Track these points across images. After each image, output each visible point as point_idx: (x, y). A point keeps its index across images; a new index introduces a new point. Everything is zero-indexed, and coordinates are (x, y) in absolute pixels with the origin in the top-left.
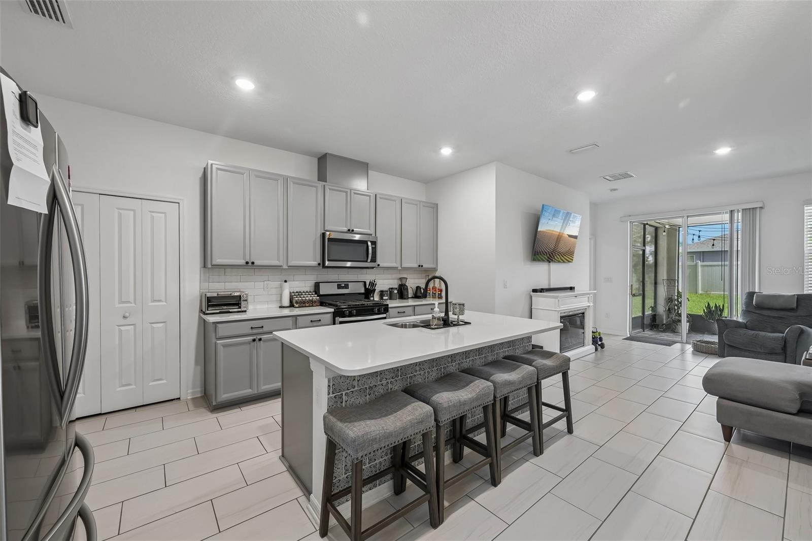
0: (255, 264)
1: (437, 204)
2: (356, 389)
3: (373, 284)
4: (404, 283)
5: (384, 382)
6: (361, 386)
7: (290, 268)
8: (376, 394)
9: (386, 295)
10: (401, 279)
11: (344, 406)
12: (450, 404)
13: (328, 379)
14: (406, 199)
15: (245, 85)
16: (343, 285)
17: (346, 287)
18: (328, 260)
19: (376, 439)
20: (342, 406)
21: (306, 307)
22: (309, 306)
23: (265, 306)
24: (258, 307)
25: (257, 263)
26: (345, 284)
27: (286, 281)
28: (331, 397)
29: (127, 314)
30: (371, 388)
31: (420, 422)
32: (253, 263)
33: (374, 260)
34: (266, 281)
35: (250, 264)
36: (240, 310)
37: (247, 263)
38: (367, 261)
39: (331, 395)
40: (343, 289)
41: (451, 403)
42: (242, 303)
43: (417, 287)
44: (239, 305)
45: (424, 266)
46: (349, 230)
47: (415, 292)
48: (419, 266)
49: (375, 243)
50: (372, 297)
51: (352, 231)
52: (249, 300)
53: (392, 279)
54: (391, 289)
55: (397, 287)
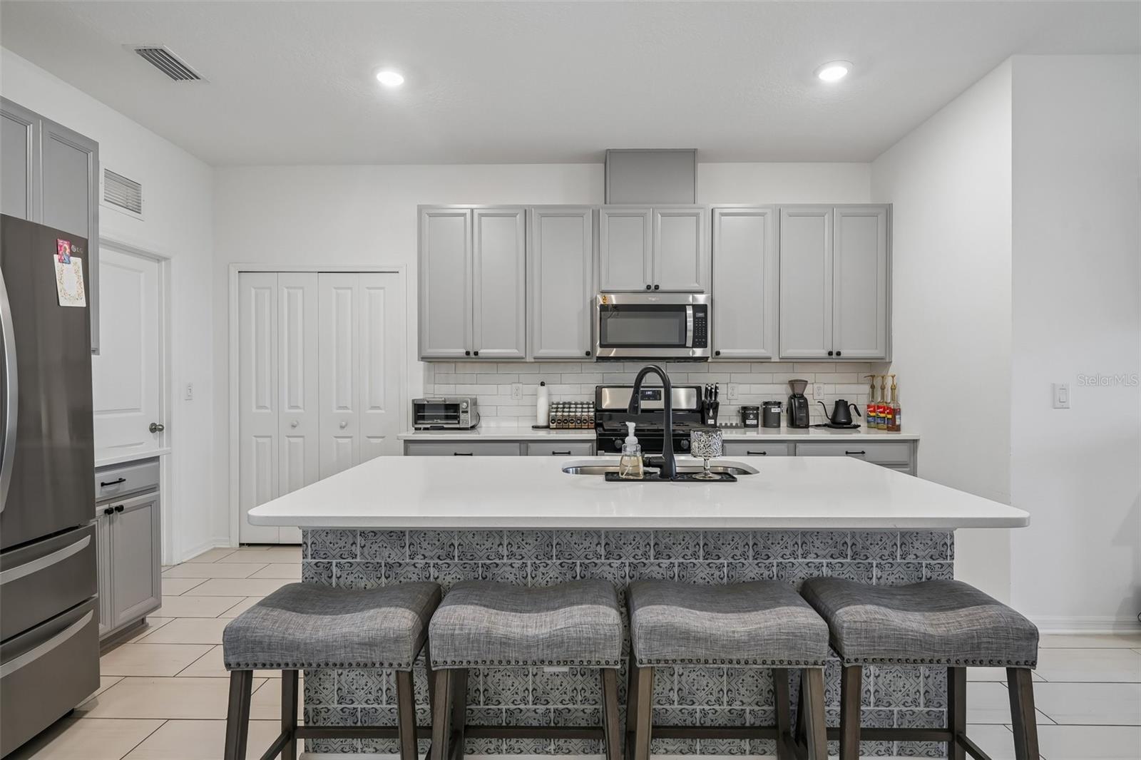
0: (479, 355)
1: (890, 206)
2: (358, 560)
3: (713, 392)
4: (798, 391)
5: (420, 561)
6: (368, 556)
7: (536, 360)
8: (402, 579)
9: (751, 416)
10: (792, 383)
11: (334, 584)
12: (457, 632)
13: (304, 531)
14: (788, 206)
15: (390, 79)
16: (649, 393)
17: (657, 396)
18: (602, 346)
19: (261, 643)
20: (331, 584)
21: (569, 428)
22: (575, 428)
23: (515, 424)
24: (504, 424)
25: (482, 352)
26: (653, 391)
27: (543, 384)
28: (309, 564)
29: (344, 424)
30: (389, 566)
31: (365, 644)
32: (476, 353)
33: (700, 341)
34: (515, 383)
35: (472, 355)
36: (457, 426)
37: (468, 353)
38: (684, 346)
39: (309, 560)
40: (649, 399)
41: (461, 629)
42: (462, 416)
43: (836, 402)
44: (456, 418)
45: (845, 353)
46: (649, 287)
47: (830, 415)
48: (830, 354)
49: (703, 308)
50: (711, 418)
51: (655, 288)
52: (482, 411)
53: (773, 383)
54: (766, 403)
55: (785, 401)
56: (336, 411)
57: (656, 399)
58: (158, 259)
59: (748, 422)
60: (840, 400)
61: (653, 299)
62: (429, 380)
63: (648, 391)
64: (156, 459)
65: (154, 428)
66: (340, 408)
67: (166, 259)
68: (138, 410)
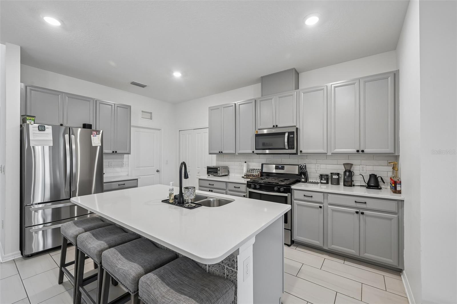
1: (398, 71)
4: (349, 168)
7: (239, 154)
9: (323, 179)
16: (281, 167)
17: (283, 168)
18: (256, 149)
23: (239, 175)
24: (236, 175)
27: (245, 162)
33: (292, 147)
36: (217, 175)
37: (220, 152)
38: (284, 149)
40: (280, 169)
42: (218, 172)
43: (370, 175)
44: (217, 172)
45: (366, 151)
46: (274, 126)
47: (367, 181)
48: (358, 151)
49: (292, 133)
50: (303, 178)
51: (276, 126)
52: (230, 171)
53: (337, 164)
54: (331, 173)
55: (342, 172)
56: (197, 168)
57: (282, 169)
58: (159, 130)
59: (322, 181)
60: (372, 174)
61: (273, 131)
62: (217, 160)
63: (280, 166)
64: (137, 179)
65: (158, 171)
66: (198, 167)
67: (161, 129)
68: (153, 166)
